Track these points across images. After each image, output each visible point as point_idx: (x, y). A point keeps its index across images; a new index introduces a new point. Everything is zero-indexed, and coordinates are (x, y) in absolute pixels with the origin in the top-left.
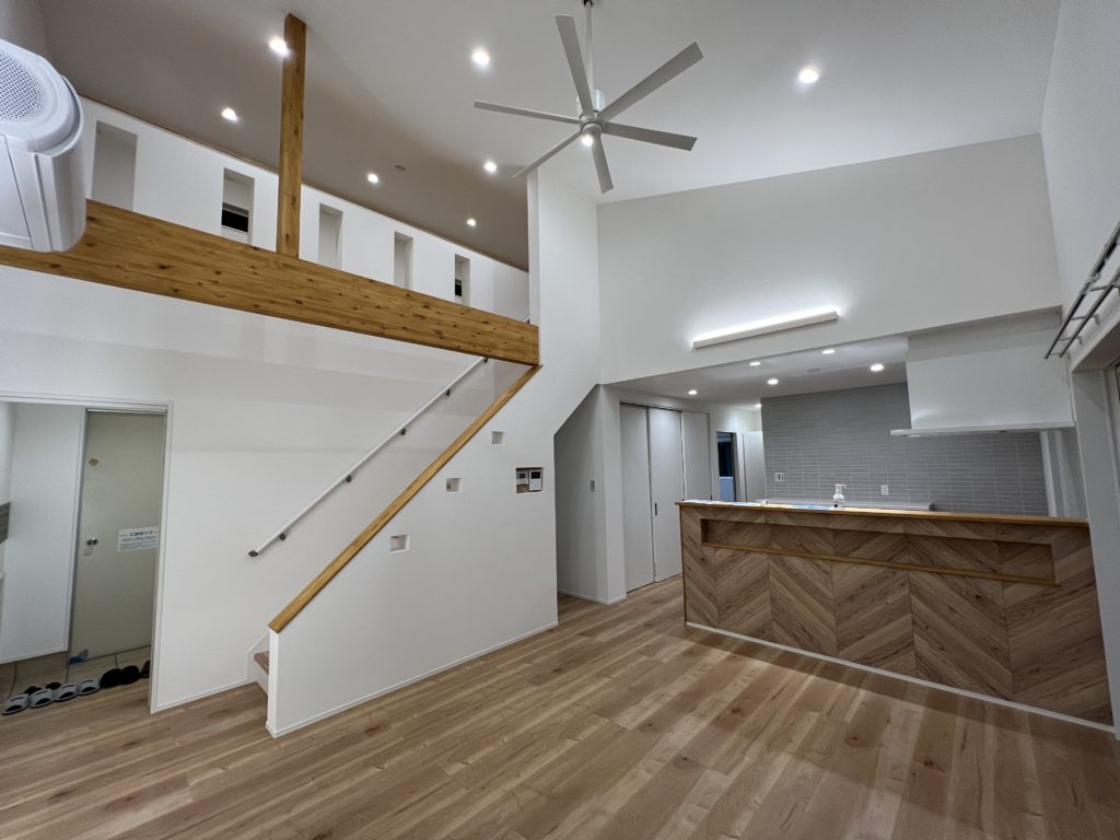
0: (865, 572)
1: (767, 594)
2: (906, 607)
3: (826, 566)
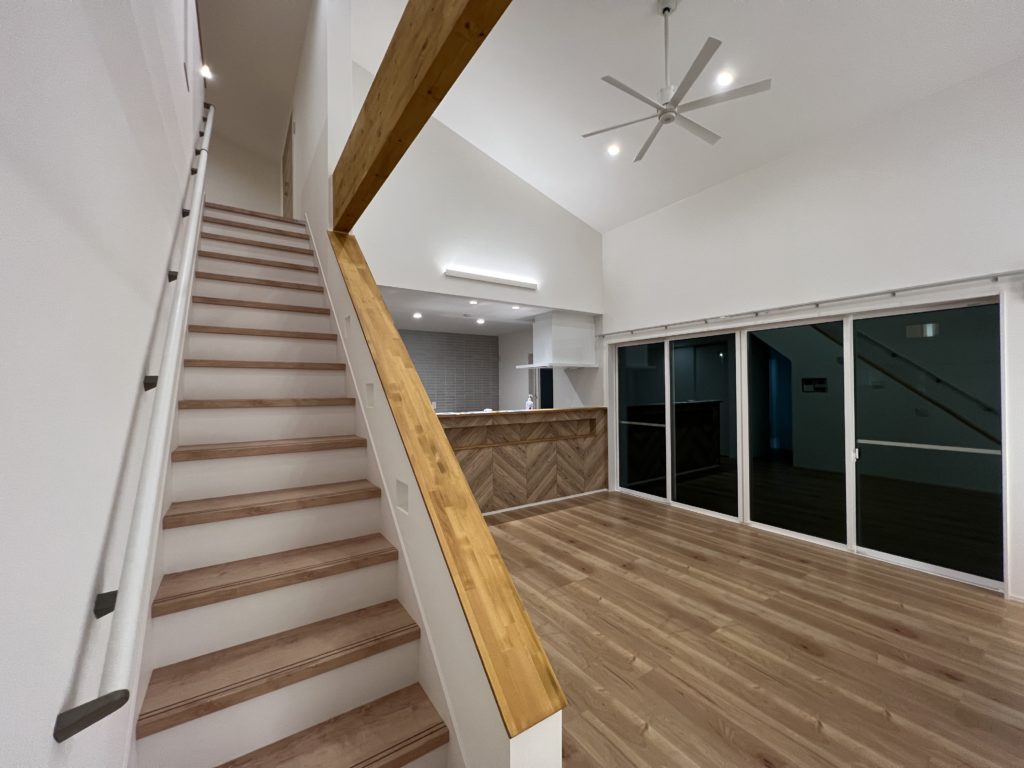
0: (541, 446)
1: (491, 477)
2: (555, 462)
3: (523, 448)
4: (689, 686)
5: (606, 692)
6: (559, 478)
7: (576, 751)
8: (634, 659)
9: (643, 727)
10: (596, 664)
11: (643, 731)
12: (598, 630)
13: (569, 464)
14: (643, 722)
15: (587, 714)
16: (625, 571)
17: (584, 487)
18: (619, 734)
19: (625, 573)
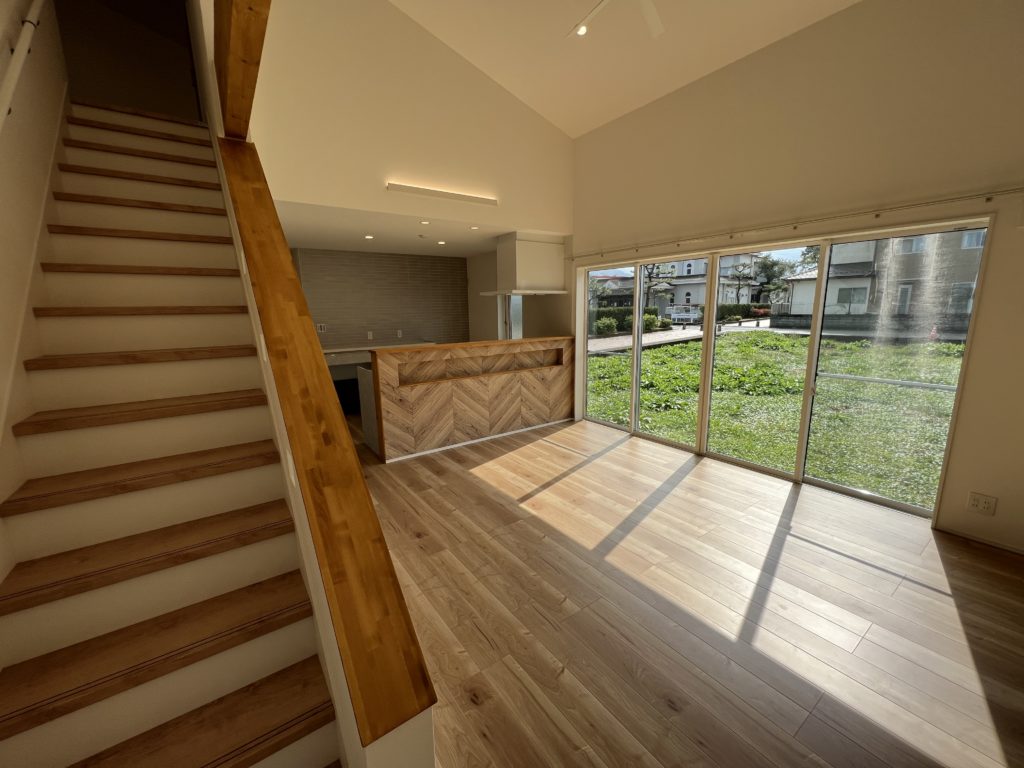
0: (505, 376)
3: (485, 380)
4: (613, 626)
5: (531, 635)
6: (524, 410)
7: (490, 697)
8: (565, 599)
9: (558, 671)
10: (526, 607)
11: (559, 675)
12: (535, 570)
13: (534, 395)
14: (561, 665)
15: (509, 658)
16: (573, 506)
17: (550, 418)
18: (535, 679)
19: (574, 509)
